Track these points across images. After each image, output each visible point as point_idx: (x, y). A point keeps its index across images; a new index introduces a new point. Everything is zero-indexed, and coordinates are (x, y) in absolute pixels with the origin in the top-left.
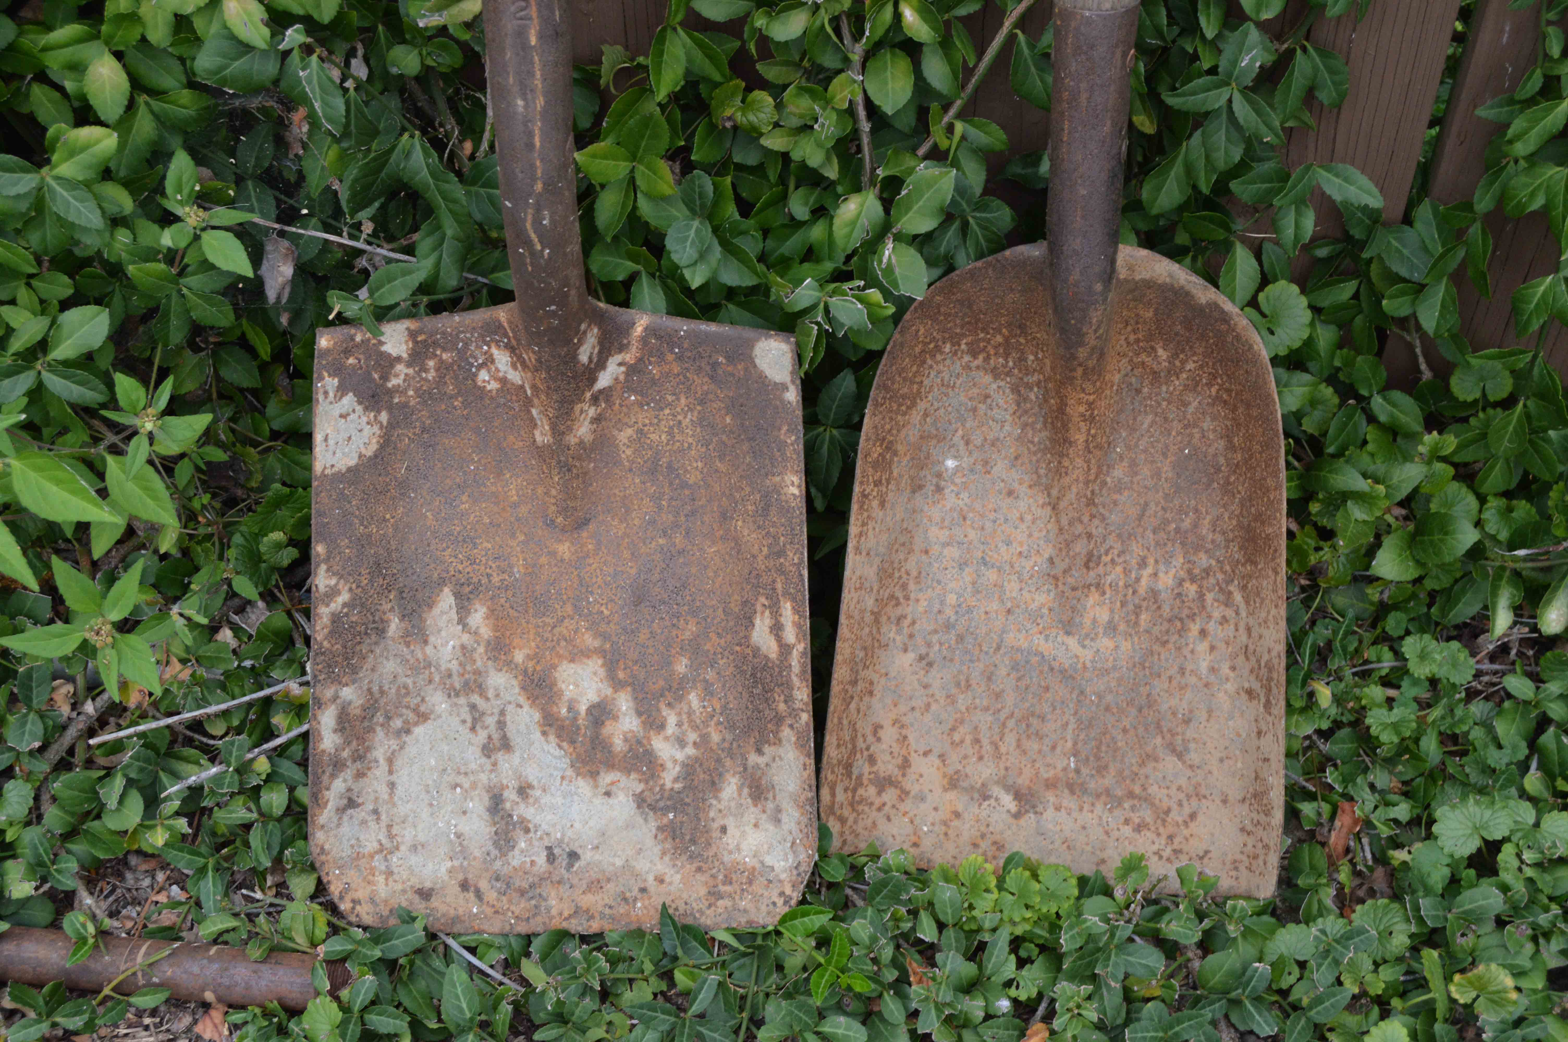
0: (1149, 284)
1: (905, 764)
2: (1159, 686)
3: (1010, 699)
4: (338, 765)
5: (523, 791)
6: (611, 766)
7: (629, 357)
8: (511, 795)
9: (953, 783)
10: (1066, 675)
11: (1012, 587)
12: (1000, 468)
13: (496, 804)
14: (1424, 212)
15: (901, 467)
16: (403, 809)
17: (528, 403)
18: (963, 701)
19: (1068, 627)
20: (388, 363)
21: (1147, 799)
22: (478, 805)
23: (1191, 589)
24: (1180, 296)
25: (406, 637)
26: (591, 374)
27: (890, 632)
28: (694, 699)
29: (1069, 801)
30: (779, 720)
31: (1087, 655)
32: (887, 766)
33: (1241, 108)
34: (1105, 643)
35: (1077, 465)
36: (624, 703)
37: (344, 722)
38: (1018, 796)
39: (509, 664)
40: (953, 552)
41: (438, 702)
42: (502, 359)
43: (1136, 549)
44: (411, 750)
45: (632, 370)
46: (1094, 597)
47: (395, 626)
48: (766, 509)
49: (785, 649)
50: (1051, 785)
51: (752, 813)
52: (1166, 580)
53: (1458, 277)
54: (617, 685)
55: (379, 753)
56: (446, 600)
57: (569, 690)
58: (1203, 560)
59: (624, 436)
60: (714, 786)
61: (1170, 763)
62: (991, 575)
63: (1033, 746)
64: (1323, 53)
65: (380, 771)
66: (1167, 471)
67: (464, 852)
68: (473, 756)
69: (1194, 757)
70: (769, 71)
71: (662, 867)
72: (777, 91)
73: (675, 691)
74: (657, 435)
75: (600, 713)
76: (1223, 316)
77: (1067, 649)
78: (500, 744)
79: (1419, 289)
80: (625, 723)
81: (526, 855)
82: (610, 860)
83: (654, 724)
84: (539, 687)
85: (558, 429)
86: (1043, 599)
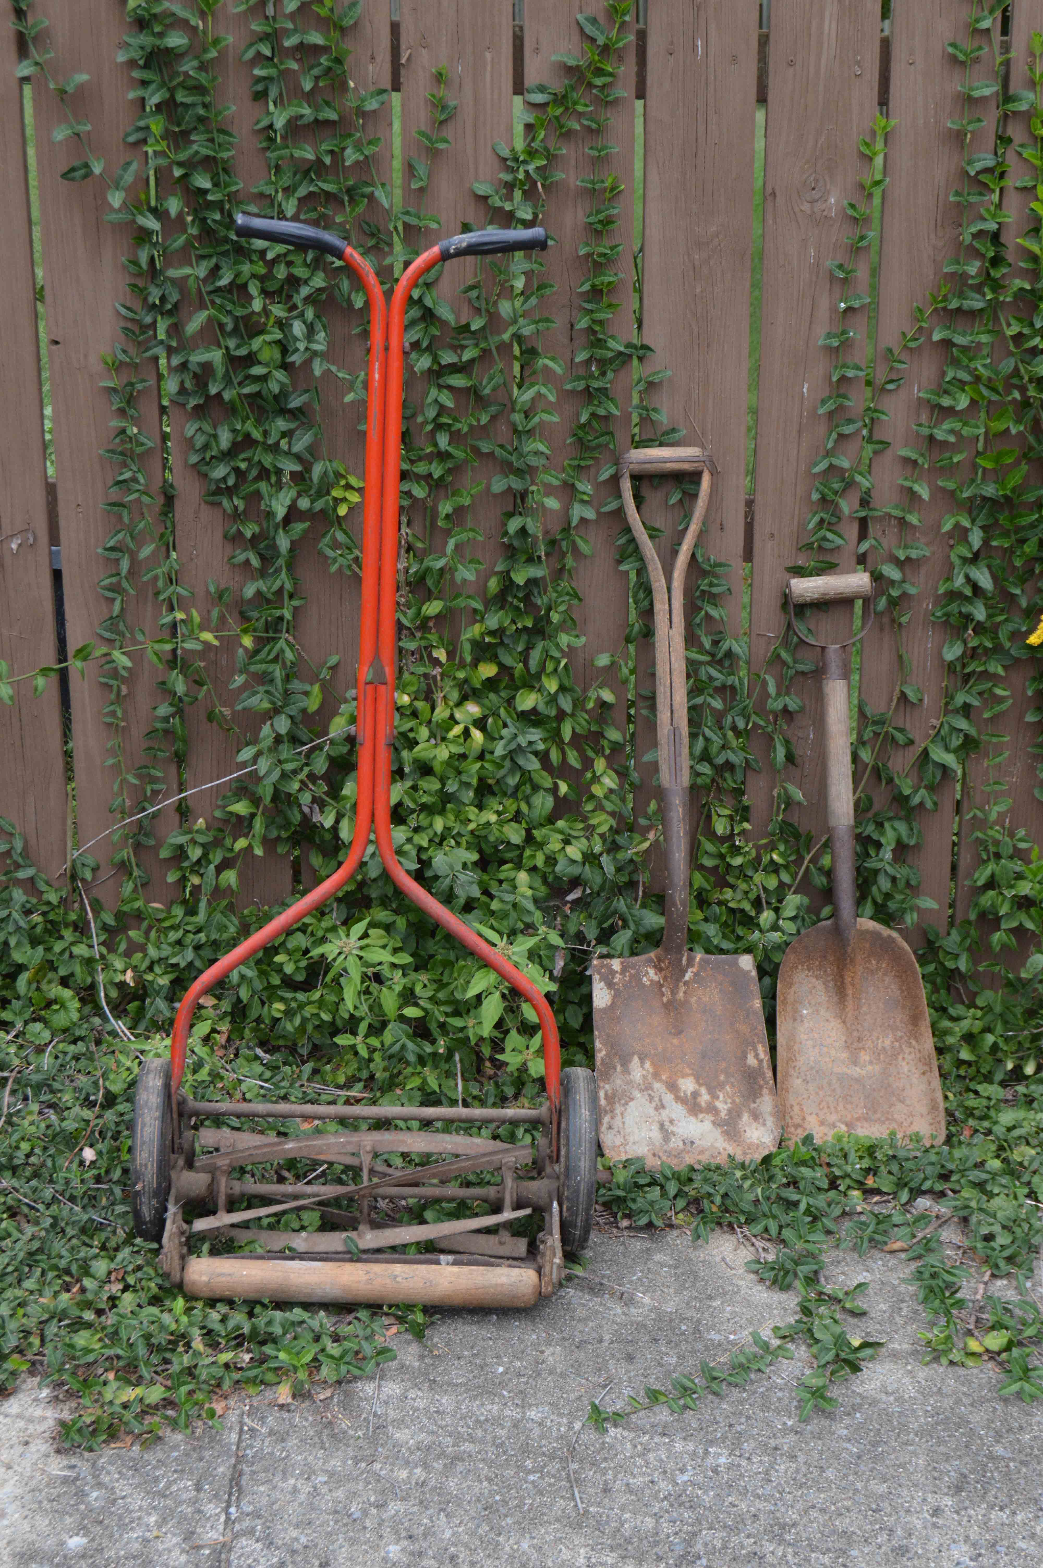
0: (867, 931)
1: (804, 1119)
2: (891, 1079)
3: (838, 1091)
4: (606, 1112)
5: (671, 1122)
6: (701, 1111)
7: (694, 970)
8: (667, 1123)
9: (822, 1123)
10: (857, 1080)
11: (833, 1053)
12: (822, 1012)
13: (662, 1126)
14: (954, 932)
15: (789, 1008)
16: (628, 1130)
17: (662, 986)
18: (821, 1093)
19: (855, 1063)
20: (613, 973)
21: (894, 1120)
22: (655, 1127)
23: (897, 1044)
24: (876, 935)
25: (623, 1072)
26: (683, 971)
27: (792, 1072)
28: (728, 1088)
29: (866, 1124)
30: (761, 1087)
31: (864, 1073)
32: (797, 1120)
33: (889, 869)
34: (869, 1068)
35: (850, 1003)
36: (703, 1090)
37: (607, 1097)
38: (847, 1125)
39: (661, 1080)
40: (810, 1042)
41: (637, 1094)
42: (651, 972)
43: (875, 1034)
44: (629, 1110)
45: (696, 974)
46: (862, 1053)
47: (619, 1068)
48: (748, 1016)
49: (761, 1062)
50: (858, 1119)
51: (755, 1125)
52: (888, 1042)
53: (969, 949)
54: (700, 1085)
55: (618, 1111)
56: (636, 1059)
57: (683, 1088)
58: (899, 1034)
59: (693, 1000)
60: (739, 1116)
61: (899, 1106)
62: (825, 1049)
63: (849, 1106)
64: (911, 867)
65: (619, 1117)
66: (881, 1005)
67: (653, 1143)
68: (652, 1112)
69: (908, 1102)
70: (731, 880)
71: (725, 1145)
72: (732, 887)
73: (721, 1086)
74: (705, 999)
75: (695, 1094)
76: (893, 940)
77: (856, 1071)
78: (661, 1106)
79: (956, 957)
80: (705, 1097)
81: (675, 1143)
82: (706, 1143)
83: (715, 1097)
84: (672, 1087)
85: (674, 992)
86: (845, 1055)
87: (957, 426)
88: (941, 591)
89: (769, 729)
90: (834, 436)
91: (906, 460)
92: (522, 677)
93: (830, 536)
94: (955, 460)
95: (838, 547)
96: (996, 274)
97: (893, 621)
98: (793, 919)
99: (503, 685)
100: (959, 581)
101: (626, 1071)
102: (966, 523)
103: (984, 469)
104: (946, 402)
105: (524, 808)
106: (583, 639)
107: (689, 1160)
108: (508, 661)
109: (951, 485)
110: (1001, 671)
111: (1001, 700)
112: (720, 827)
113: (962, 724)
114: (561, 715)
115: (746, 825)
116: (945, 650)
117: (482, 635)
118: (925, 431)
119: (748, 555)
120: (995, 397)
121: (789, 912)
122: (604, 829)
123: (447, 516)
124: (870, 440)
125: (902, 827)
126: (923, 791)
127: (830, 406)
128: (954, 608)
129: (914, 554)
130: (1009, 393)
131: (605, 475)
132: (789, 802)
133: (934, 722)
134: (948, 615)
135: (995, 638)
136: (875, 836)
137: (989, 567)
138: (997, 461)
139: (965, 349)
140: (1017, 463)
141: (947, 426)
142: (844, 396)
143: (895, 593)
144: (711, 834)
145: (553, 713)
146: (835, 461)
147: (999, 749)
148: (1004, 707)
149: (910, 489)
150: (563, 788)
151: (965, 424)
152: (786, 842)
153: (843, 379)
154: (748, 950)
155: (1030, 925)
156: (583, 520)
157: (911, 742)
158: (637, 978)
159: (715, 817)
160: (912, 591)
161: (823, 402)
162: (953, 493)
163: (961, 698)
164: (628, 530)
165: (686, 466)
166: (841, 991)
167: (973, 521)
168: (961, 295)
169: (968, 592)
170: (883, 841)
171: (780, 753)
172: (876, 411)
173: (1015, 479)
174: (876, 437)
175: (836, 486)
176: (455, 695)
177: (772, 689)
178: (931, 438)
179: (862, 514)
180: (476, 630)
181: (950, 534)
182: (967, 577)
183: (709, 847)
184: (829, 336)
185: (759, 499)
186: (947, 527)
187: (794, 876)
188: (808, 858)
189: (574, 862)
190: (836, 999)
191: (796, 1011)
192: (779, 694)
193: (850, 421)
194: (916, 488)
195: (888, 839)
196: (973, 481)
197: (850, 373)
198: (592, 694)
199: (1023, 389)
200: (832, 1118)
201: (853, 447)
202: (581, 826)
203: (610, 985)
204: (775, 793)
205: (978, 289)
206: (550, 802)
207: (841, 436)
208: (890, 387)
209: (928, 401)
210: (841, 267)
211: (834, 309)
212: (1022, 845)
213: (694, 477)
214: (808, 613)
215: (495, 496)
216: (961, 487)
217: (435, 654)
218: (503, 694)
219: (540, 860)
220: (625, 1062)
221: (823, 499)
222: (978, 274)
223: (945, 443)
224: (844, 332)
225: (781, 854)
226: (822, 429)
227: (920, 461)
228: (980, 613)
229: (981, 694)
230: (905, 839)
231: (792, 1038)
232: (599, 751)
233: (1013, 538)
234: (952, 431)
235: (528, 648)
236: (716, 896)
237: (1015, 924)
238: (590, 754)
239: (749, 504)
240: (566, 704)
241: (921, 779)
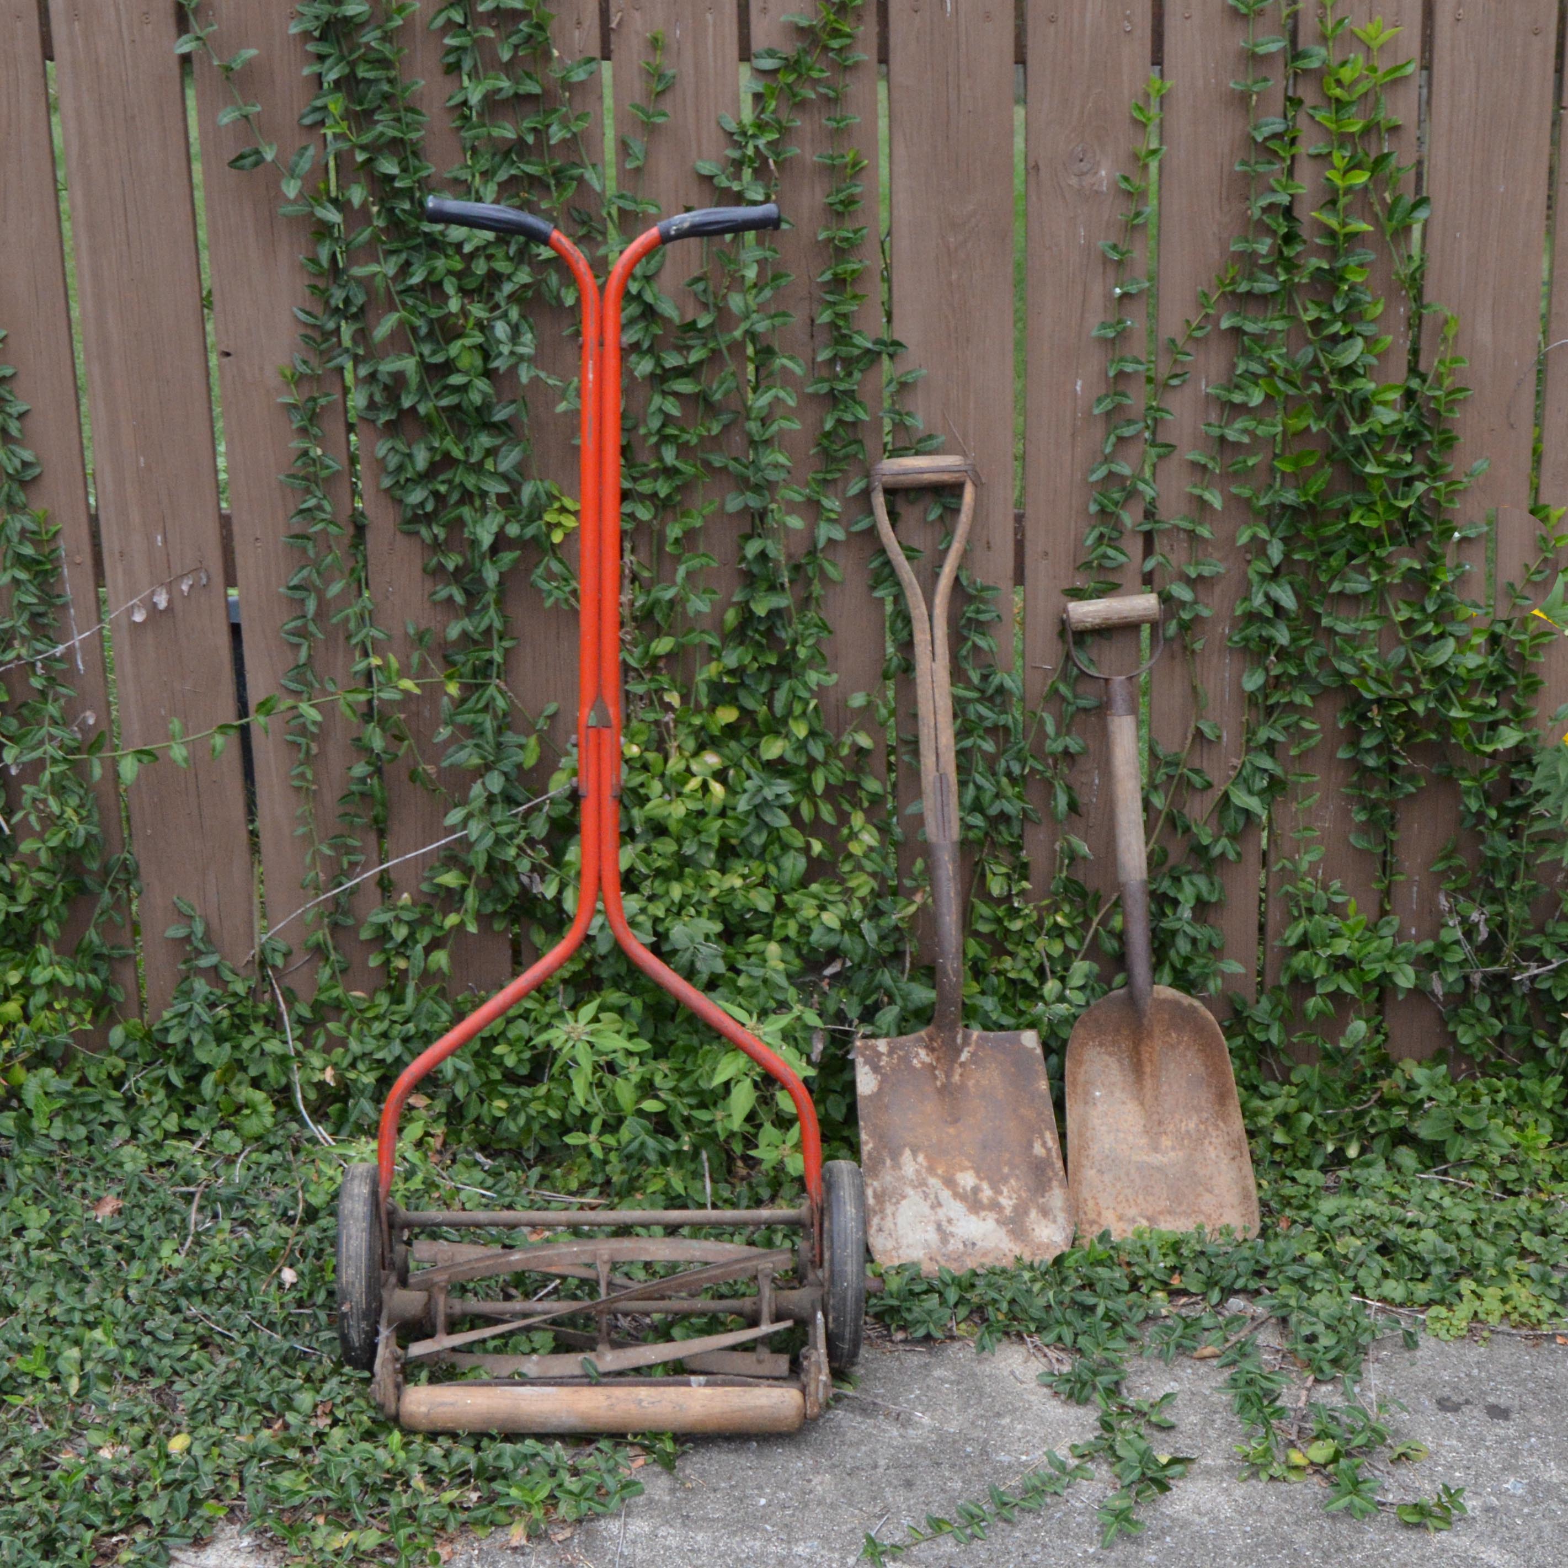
0: (1165, 1001)
1: (1099, 1214)
2: (1197, 1166)
3: (1138, 1182)
4: (875, 1212)
5: (950, 1221)
6: (983, 1209)
7: (971, 1049)
8: (944, 1223)
9: (1120, 1218)
10: (1159, 1169)
11: (1131, 1139)
12: (1118, 1094)
13: (939, 1227)
14: (1264, 999)
15: (1079, 1090)
16: (900, 1232)
17: (934, 1068)
18: (1119, 1185)
19: (1156, 1149)
20: (879, 1055)
21: (1201, 1212)
22: (931, 1228)
23: (1202, 1127)
24: (1177, 1004)
25: (893, 1167)
26: (959, 1051)
28: (1013, 1182)
29: (1169, 1218)
30: (1050, 1180)
31: (1166, 1160)
32: (1092, 1216)
33: (1188, 929)
34: (1172, 1154)
35: (1148, 1082)
36: (985, 1185)
37: (876, 1196)
38: (1148, 1219)
39: (936, 1175)
40: (1104, 1128)
41: (910, 1191)
42: (922, 1053)
43: (1177, 1116)
44: (901, 1210)
45: (973, 1054)
46: (1163, 1138)
47: (888, 1162)
48: (1033, 1099)
49: (1049, 1150)
50: (1161, 1212)
51: (1044, 1222)
52: (1192, 1125)
53: (1281, 1019)
54: (981, 1179)
55: (888, 1212)
56: (907, 1153)
57: (962, 1182)
58: (1205, 1115)
59: (971, 1083)
60: (1026, 1213)
61: (1207, 1197)
62: (1121, 1135)
63: (1150, 1199)
64: (1213, 927)
65: (890, 1218)
66: (1183, 1084)
67: (929, 1246)
68: (926, 1210)
69: (1216, 1192)
70: (1010, 947)
71: (1012, 1245)
72: (1012, 955)
73: (1005, 1180)
74: (985, 1082)
75: (976, 1190)
76: (1194, 1010)
77: (1157, 1159)
78: (937, 1205)
79: (1268, 1027)
80: (987, 1193)
81: (954, 1245)
82: (989, 1244)
83: (998, 1192)
84: (950, 1182)
85: (948, 1075)
86: (1143, 1141)
87: (1251, 424)
88: (1238, 612)
89: (1049, 774)
90: (1113, 439)
91: (1195, 465)
92: (767, 722)
93: (1111, 552)
94: (1250, 463)
95: (1121, 566)
96: (1289, 252)
97: (1185, 648)
98: (1082, 988)
99: (744, 731)
100: (1258, 600)
101: (897, 1166)
102: (1264, 534)
103: (1283, 473)
104: (1237, 398)
105: (773, 870)
106: (835, 677)
107: (970, 1263)
108: (750, 704)
109: (1246, 492)
110: (1308, 702)
111: (1308, 734)
112: (996, 887)
113: (1266, 762)
114: (812, 764)
115: (1025, 885)
116: (1245, 678)
117: (720, 674)
118: (1216, 432)
119: (1019, 577)
120: (1292, 391)
121: (1077, 981)
122: (864, 892)
123: (677, 541)
124: (1153, 444)
125: (1201, 882)
126: (1224, 841)
127: (1107, 405)
128: (1252, 631)
129: (1206, 571)
130: (1308, 386)
131: (855, 488)
132: (1073, 857)
133: (1235, 761)
134: (1246, 639)
135: (1301, 664)
136: (1172, 893)
137: (1292, 584)
138: (1296, 463)
139: (1257, 338)
140: (1320, 465)
141: (1239, 424)
142: (1124, 395)
143: (1186, 616)
144: (987, 896)
145: (803, 761)
146: (1115, 468)
147: (1309, 790)
148: (1313, 742)
149: (1200, 498)
150: (817, 847)
151: (1260, 422)
152: (1071, 902)
153: (1121, 374)
154: (1032, 1025)
155: (1348, 989)
156: (831, 541)
157: (1209, 785)
158: (906, 1060)
159: (989, 876)
160: (1206, 613)
161: (1099, 401)
162: (1248, 501)
163: (1263, 734)
164: (882, 551)
165: (945, 477)
166: (1137, 1069)
167: (1272, 533)
168: (1251, 278)
169: (1269, 612)
170: (1181, 898)
171: (1062, 801)
172: (1159, 409)
173: (1317, 484)
174: (1160, 439)
175: (1117, 496)
176: (691, 744)
177: (1050, 728)
178: (1222, 439)
179: (1147, 527)
180: (712, 670)
181: (1247, 548)
182: (1267, 596)
183: (984, 910)
184: (1104, 325)
185: (1030, 513)
186: (1244, 539)
187: (1081, 941)
188: (1096, 920)
189: (831, 930)
190: (1131, 1078)
191: (1087, 1093)
192: (1058, 733)
193: (1130, 422)
194: (1207, 496)
195: (1187, 896)
196: (1271, 486)
197: (1129, 368)
198: (847, 739)
199: (1323, 382)
200: (1132, 1212)
201: (1134, 451)
202: (837, 889)
203: (876, 1069)
204: (1057, 846)
205: (1270, 269)
206: (802, 863)
207: (1121, 439)
208: (1175, 382)
209: (1218, 398)
210: (1114, 247)
211: (1108, 295)
212: (1338, 899)
213: (955, 489)
214: (1089, 640)
215: (730, 515)
216: (1257, 493)
217: (667, 698)
218: (746, 742)
219: (792, 930)
220: (895, 1156)
221: (1103, 511)
222: (1270, 253)
223: (1237, 445)
224: (1120, 321)
225: (1066, 916)
226: (1098, 431)
227: (1211, 465)
228: (1282, 636)
229: (1286, 728)
230: (1205, 895)
231: (1083, 1123)
232: (856, 804)
233: (1318, 551)
234: (1245, 431)
235: (773, 689)
236: (994, 965)
237: (1331, 988)
238: (846, 807)
239: (1019, 519)
240: (817, 750)
241: (1222, 827)
